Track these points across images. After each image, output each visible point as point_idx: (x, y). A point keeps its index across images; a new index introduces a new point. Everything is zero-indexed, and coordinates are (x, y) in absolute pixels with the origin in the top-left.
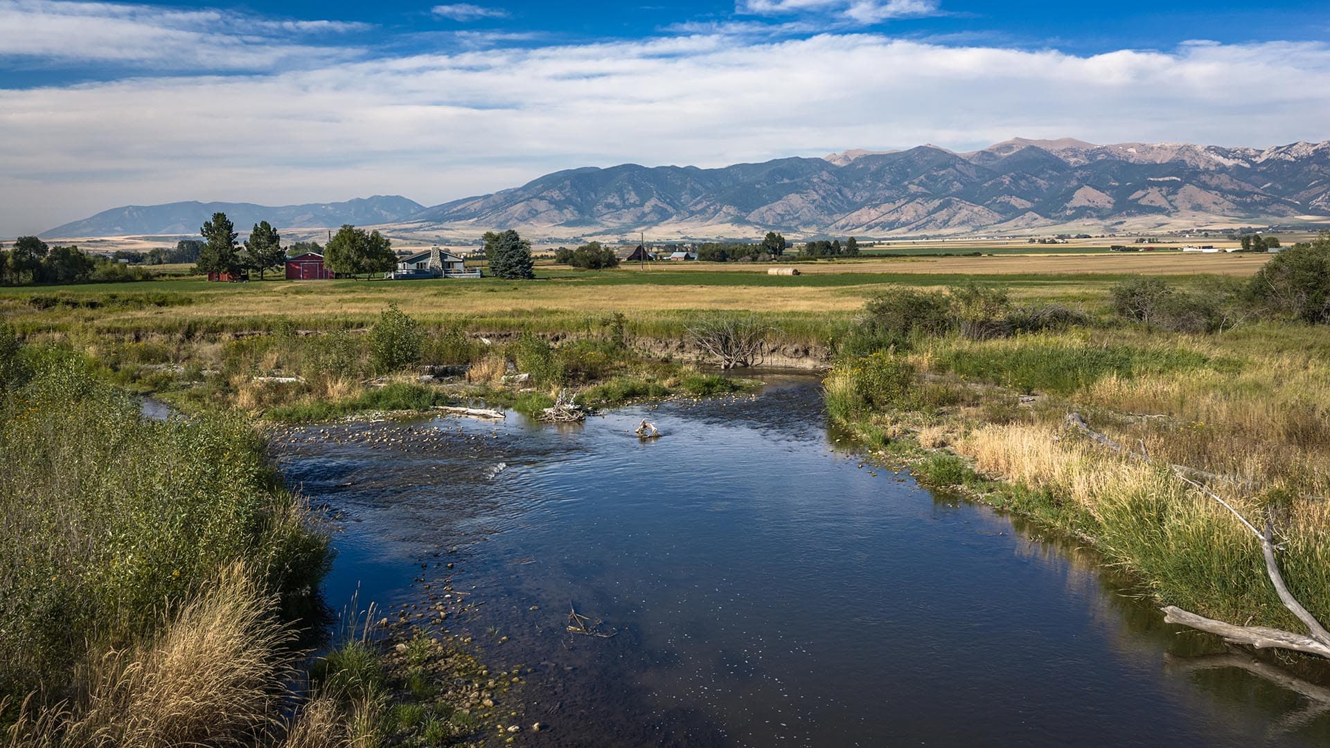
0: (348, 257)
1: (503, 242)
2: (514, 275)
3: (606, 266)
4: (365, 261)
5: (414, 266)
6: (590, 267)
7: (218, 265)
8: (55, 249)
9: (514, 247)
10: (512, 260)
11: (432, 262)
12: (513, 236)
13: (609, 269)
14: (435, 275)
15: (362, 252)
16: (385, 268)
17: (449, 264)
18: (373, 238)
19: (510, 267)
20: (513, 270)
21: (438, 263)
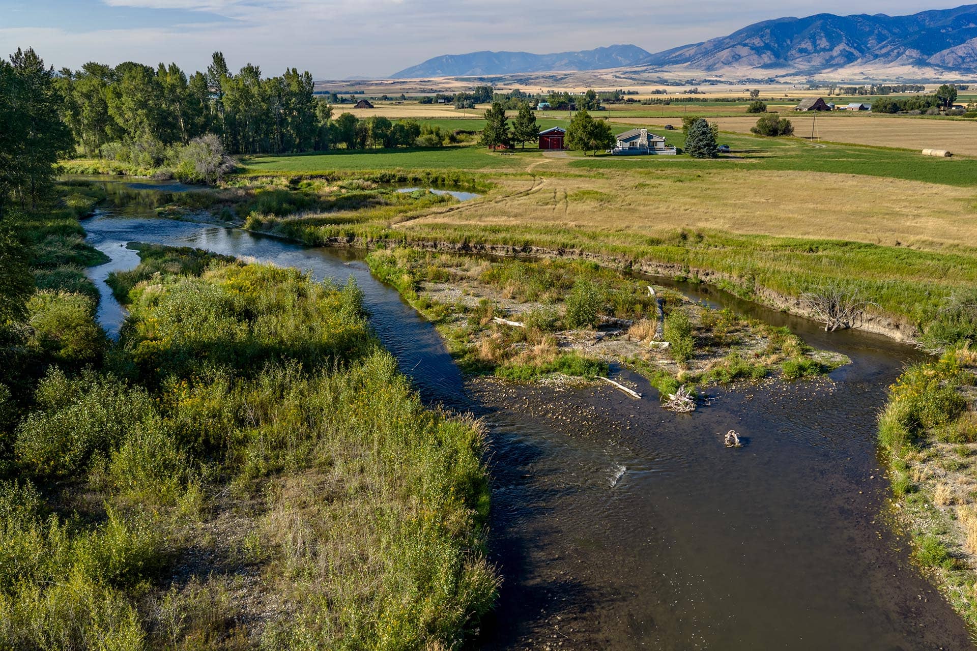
0: (581, 139)
1: (695, 129)
2: (702, 155)
3: (782, 134)
4: (593, 142)
5: (627, 145)
6: (769, 135)
7: (495, 140)
9: (704, 133)
10: (701, 143)
11: (642, 141)
12: (704, 124)
13: (784, 136)
14: (643, 151)
15: (591, 134)
16: (606, 147)
17: (654, 143)
19: (699, 148)
20: (702, 150)
21: (645, 142)
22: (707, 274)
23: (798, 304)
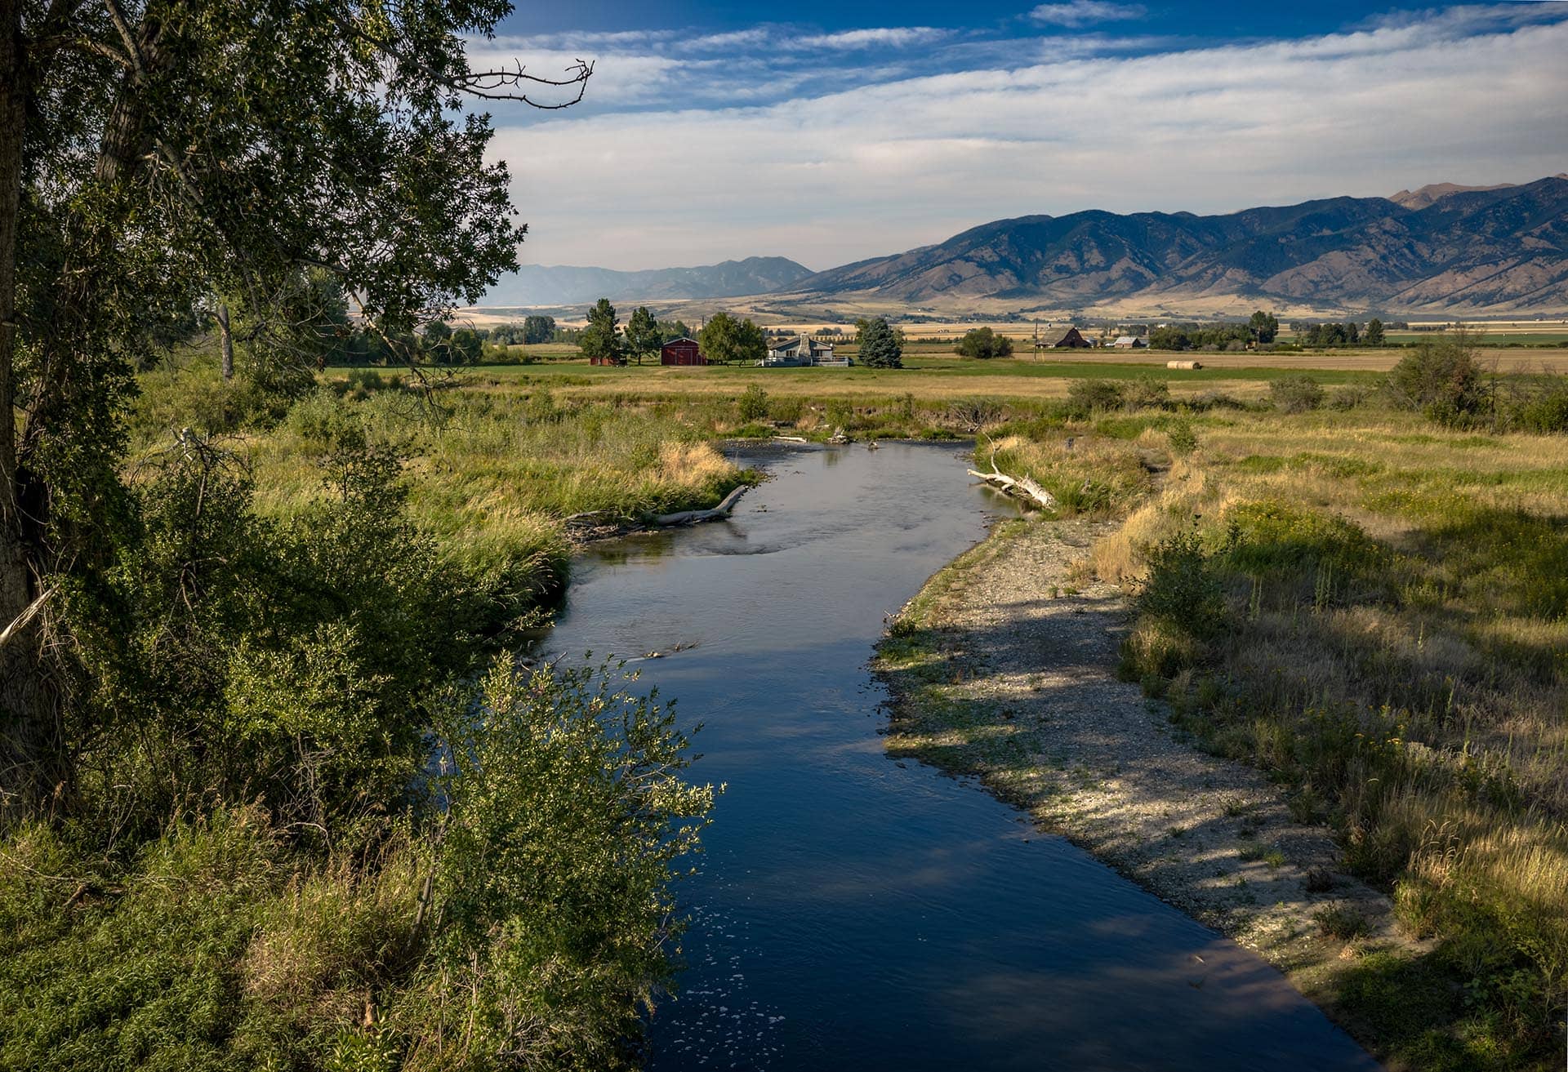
0: (721, 345)
1: (873, 329)
2: (881, 364)
3: (997, 355)
4: (737, 348)
5: (784, 354)
6: (979, 357)
7: (602, 350)
8: (458, 333)
9: (883, 336)
10: (880, 349)
11: (802, 349)
12: (882, 324)
13: (1000, 358)
14: (804, 363)
15: (734, 337)
16: (756, 355)
17: (819, 352)
18: (745, 325)
19: (878, 356)
20: (881, 359)
21: (807, 351)
22: (870, 412)
23: (947, 417)
